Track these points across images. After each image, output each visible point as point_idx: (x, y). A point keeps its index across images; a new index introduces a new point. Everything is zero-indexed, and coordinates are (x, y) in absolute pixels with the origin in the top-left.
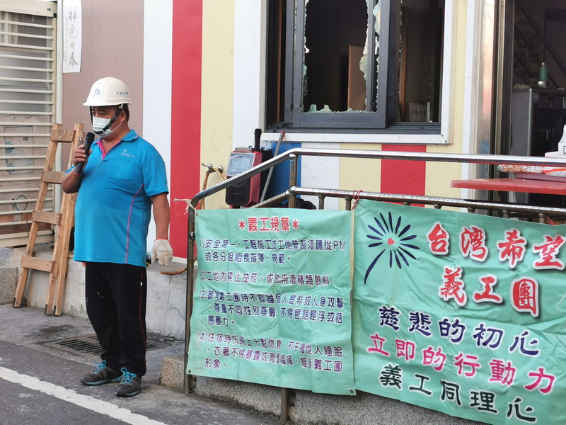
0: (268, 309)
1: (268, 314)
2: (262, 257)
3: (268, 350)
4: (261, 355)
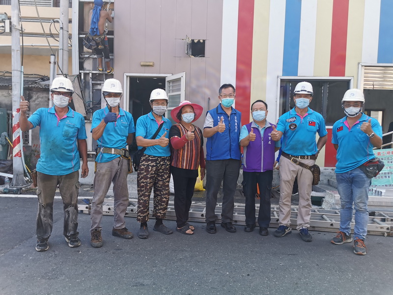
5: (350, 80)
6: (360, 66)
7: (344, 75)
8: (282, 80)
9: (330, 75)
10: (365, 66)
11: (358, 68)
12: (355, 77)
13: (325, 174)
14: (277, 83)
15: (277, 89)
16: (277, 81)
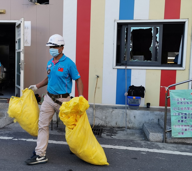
5: (185, 22)
7: (179, 18)
8: (118, 23)
9: (165, 18)
12: (190, 19)
13: (156, 113)
14: (114, 26)
15: (114, 32)
16: (115, 25)
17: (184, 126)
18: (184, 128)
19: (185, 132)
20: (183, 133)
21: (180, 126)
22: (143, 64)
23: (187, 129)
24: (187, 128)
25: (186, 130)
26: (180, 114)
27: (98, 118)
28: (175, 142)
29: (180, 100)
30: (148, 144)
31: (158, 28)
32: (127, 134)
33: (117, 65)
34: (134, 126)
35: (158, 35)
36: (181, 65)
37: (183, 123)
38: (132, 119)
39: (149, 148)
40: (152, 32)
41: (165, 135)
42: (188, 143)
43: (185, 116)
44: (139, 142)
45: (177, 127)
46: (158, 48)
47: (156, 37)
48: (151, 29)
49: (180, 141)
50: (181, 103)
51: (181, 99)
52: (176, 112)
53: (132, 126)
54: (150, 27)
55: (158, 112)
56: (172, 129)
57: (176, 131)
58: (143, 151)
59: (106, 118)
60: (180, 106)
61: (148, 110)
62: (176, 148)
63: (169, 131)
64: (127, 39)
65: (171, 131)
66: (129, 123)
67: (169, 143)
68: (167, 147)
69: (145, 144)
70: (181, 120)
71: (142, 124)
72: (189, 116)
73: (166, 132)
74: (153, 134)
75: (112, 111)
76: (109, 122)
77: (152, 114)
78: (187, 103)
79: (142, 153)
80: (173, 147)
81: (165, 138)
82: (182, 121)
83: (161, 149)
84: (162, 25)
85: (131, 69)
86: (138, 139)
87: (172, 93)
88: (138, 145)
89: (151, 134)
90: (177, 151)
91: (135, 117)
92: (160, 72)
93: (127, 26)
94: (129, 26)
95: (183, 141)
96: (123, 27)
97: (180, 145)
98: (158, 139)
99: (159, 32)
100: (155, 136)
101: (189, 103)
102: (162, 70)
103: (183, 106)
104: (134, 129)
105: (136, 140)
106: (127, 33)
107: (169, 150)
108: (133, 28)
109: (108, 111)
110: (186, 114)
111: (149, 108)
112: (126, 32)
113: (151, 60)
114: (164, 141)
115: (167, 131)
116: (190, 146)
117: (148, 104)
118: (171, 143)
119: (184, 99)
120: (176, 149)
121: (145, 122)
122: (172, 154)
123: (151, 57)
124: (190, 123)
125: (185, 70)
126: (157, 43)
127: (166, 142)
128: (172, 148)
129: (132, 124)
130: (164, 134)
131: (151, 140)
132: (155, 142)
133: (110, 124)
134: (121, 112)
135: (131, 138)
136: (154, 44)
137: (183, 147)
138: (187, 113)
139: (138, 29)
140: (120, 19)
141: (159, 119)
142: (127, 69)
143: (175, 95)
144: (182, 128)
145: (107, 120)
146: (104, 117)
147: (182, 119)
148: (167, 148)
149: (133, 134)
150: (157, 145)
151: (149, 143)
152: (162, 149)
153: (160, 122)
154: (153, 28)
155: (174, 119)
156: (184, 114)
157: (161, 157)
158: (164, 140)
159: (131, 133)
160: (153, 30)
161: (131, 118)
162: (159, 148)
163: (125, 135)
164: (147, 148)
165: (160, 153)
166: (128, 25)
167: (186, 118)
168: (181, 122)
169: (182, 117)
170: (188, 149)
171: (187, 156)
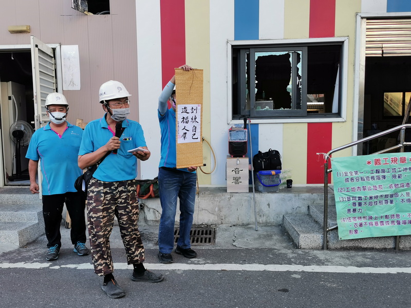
0: (389, 201)
1: (389, 203)
2: (384, 177)
3: (390, 220)
4: (384, 223)
5: (343, 42)
6: (359, 18)
7: (333, 35)
8: (232, 46)
9: (311, 36)
10: (368, 18)
11: (356, 22)
12: (352, 37)
13: (303, 197)
14: (227, 52)
15: (227, 61)
16: (227, 49)
17: (357, 219)
18: (358, 222)
19: (360, 229)
20: (356, 231)
21: (352, 219)
22: (277, 115)
23: (363, 224)
24: (363, 221)
25: (361, 225)
26: (351, 198)
27: (206, 211)
28: (343, 247)
29: (349, 174)
30: (299, 254)
31: (300, 52)
32: (260, 237)
33: (234, 118)
34: (268, 221)
35: (299, 65)
36: (339, 114)
37: (357, 214)
38: (265, 208)
39: (304, 264)
40: (291, 59)
41: (327, 237)
42: (366, 246)
43: (360, 201)
44: (284, 251)
45: (347, 222)
46: (300, 87)
47: (298, 69)
48: (288, 56)
49: (351, 244)
50: (352, 179)
51: (351, 173)
52: (344, 196)
53: (264, 221)
54: (287, 52)
55: (307, 195)
56: (338, 225)
57: (344, 229)
58: (295, 272)
59: (220, 210)
60: (350, 185)
61: (289, 192)
62: (348, 258)
63: (332, 230)
64: (248, 73)
65: (337, 228)
66: (260, 216)
67: (334, 250)
68: (332, 259)
69: (294, 255)
70: (352, 208)
71: (281, 217)
72: (365, 201)
73: (327, 232)
74: (306, 235)
75: (229, 196)
76: (225, 216)
77: (297, 197)
78: (362, 179)
79: (293, 276)
80: (343, 257)
81: (326, 242)
82: (354, 210)
83: (323, 264)
84: (307, 47)
85: (258, 124)
86: (280, 245)
87: (335, 163)
88: (283, 260)
89: (302, 235)
90: (351, 265)
91: (269, 205)
92: (306, 126)
93: (248, 51)
94: (252, 50)
95: (357, 244)
96: (242, 52)
97: (353, 253)
98: (314, 245)
99: (301, 60)
100: (309, 239)
101: (365, 179)
102: (309, 124)
103: (356, 185)
104: (268, 226)
105: (276, 248)
106: (248, 64)
107: (337, 265)
108: (258, 55)
109: (223, 198)
110: (360, 198)
111: (291, 188)
112: (246, 61)
113: (290, 108)
114: (325, 248)
115: (330, 229)
116: (369, 253)
117: (289, 182)
118: (336, 249)
119: (356, 172)
120: (348, 262)
121: (287, 213)
122: (344, 273)
123: (291, 102)
124: (367, 214)
125: (345, 121)
126: (299, 79)
127: (328, 249)
128: (342, 261)
129: (265, 217)
130: (324, 234)
131: (303, 247)
132: (310, 249)
133: (227, 219)
134: (245, 198)
135: (268, 244)
136: (295, 81)
137: (359, 257)
138: (363, 197)
139: (267, 55)
140: (236, 38)
141: (308, 207)
142: (251, 124)
143: (342, 167)
144: (355, 222)
145: (222, 214)
146: (217, 209)
147: (354, 208)
148: (333, 261)
149: (268, 237)
150: (315, 257)
151: (300, 252)
152: (326, 263)
153: (311, 211)
154: (291, 54)
155: (340, 208)
156: (357, 199)
157: (329, 282)
158: (325, 245)
159: (265, 233)
160: (291, 56)
161: (263, 208)
162: (320, 262)
163: (255, 239)
164: (300, 264)
165: (324, 273)
166: (249, 49)
167: (360, 204)
168: (352, 213)
169: (354, 204)
170: (368, 260)
171: (370, 274)
